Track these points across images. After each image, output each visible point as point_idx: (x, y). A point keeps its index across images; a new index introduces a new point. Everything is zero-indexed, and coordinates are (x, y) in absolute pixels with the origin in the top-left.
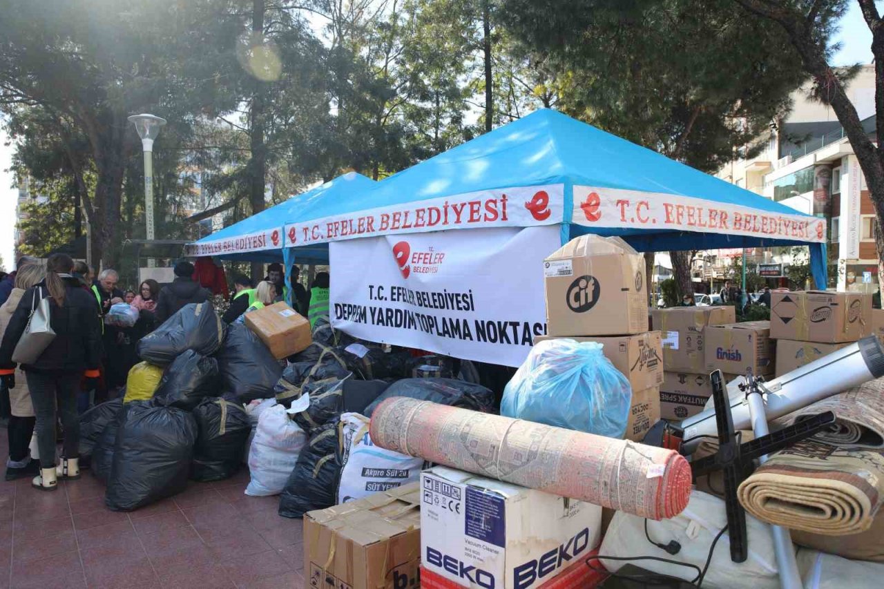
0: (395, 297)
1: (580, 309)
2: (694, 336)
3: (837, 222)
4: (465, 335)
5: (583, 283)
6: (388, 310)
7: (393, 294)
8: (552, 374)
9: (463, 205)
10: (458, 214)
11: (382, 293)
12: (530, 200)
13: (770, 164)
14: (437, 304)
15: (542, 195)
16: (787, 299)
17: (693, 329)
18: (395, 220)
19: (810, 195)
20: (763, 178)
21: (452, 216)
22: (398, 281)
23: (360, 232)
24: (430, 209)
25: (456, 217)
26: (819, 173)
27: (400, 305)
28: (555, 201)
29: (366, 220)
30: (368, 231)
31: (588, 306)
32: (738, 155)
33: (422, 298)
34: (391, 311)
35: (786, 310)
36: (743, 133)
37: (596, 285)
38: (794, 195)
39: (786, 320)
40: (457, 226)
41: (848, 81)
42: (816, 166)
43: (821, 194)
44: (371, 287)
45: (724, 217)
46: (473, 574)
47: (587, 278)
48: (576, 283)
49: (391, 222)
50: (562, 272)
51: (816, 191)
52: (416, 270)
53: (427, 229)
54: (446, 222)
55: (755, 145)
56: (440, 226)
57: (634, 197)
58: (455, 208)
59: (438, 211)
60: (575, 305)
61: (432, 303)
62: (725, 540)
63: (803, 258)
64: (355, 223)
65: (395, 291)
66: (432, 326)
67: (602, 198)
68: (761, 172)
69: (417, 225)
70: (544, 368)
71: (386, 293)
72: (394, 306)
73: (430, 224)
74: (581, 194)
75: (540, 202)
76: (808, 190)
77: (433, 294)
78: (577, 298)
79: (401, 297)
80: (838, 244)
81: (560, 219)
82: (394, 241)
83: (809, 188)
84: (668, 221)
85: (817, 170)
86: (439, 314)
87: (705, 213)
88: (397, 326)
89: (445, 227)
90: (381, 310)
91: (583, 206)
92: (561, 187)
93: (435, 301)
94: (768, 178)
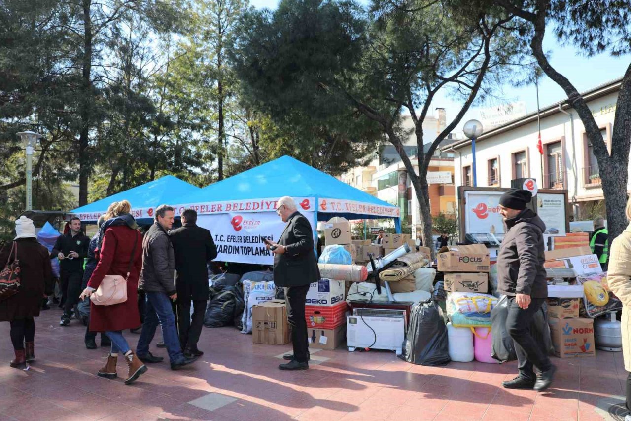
0: (229, 240)
1: (336, 238)
2: (359, 250)
3: (410, 203)
4: (267, 254)
5: (336, 230)
6: (225, 246)
7: (228, 239)
8: (333, 253)
9: (271, 202)
10: (268, 206)
11: (222, 238)
12: (301, 202)
13: (375, 168)
14: (254, 241)
15: (307, 201)
16: (387, 236)
17: (359, 247)
18: (234, 207)
19: (396, 187)
20: (371, 176)
21: (265, 206)
22: (233, 232)
23: (212, 211)
24: (254, 203)
25: (267, 207)
26: (401, 174)
27: (232, 244)
28: (312, 203)
29: (217, 206)
30: (218, 211)
31: (338, 236)
32: (359, 164)
33: (246, 239)
34: (227, 246)
35: (387, 239)
36: (361, 151)
37: (340, 231)
38: (388, 187)
39: (387, 242)
40: (268, 210)
41: (410, 135)
42: (399, 171)
43: (402, 187)
44: (217, 236)
45: (364, 208)
46: (321, 302)
47: (337, 229)
48: (334, 230)
49: (232, 208)
50: (330, 227)
51: (399, 185)
52: (245, 227)
53: (252, 211)
54: (262, 208)
55: (368, 159)
56: (259, 210)
57: (336, 201)
58: (267, 203)
59: (258, 204)
60: (334, 236)
61: (251, 241)
62: (376, 291)
63: (392, 224)
64: (210, 208)
65: (230, 238)
66: (249, 251)
67: (327, 202)
68: (370, 172)
69: (247, 209)
70: (331, 252)
71: (225, 238)
72: (228, 244)
73: (254, 209)
74: (321, 201)
75: (306, 203)
76: (396, 185)
77: (253, 237)
78: (335, 234)
79: (232, 240)
80: (411, 216)
81: (314, 210)
82: (233, 215)
83: (396, 183)
84: (347, 210)
85: (399, 173)
86: (254, 246)
87: (358, 206)
88: (229, 253)
89: (262, 211)
90: (221, 246)
91: (322, 205)
92: (314, 199)
93: (253, 240)
94: (375, 176)
